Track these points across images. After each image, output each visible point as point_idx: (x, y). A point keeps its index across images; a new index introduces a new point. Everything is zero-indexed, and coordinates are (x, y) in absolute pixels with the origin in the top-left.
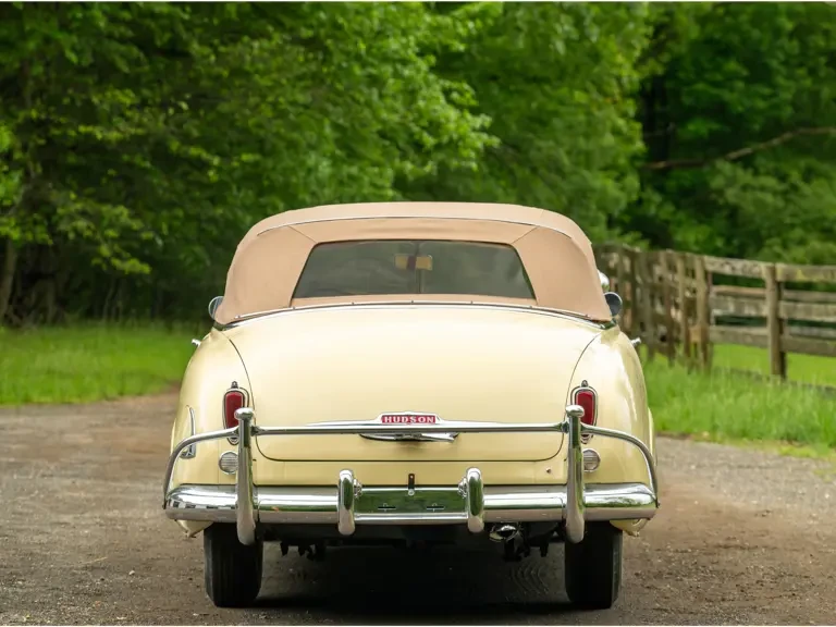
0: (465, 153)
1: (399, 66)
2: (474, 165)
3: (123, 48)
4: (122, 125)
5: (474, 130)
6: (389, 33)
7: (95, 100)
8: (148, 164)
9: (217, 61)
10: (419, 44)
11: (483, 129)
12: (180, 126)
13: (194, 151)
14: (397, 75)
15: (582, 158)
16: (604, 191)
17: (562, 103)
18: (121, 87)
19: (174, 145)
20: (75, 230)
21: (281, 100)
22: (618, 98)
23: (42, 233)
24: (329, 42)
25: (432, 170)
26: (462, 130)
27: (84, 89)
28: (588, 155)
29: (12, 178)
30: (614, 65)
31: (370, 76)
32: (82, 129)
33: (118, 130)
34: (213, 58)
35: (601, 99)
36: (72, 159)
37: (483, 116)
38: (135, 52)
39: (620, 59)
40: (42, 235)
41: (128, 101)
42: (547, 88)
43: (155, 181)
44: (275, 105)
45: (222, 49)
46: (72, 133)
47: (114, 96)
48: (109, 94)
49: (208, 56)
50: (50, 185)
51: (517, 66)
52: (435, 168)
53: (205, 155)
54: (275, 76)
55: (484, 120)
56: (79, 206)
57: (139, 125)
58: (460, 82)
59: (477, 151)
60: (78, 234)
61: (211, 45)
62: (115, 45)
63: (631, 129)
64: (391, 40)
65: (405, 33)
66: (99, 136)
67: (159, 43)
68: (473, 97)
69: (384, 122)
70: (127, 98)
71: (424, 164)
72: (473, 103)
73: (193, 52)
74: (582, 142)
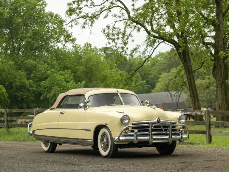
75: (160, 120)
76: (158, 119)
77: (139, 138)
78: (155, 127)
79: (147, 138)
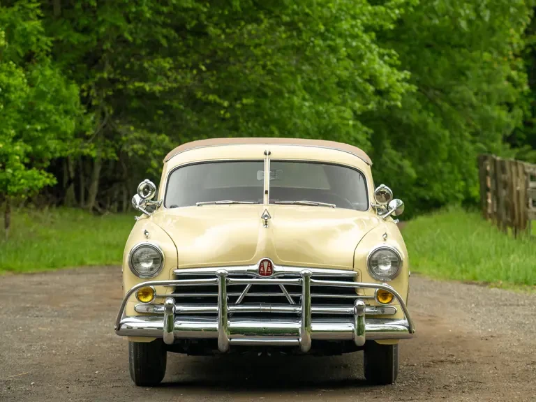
0: (394, 96)
1: (349, 40)
2: (399, 104)
3: (164, 31)
4: (164, 81)
5: (398, 81)
6: (342, 17)
7: (146, 65)
8: (182, 107)
9: (226, 38)
10: (363, 25)
11: (405, 80)
12: (201, 81)
13: (211, 97)
14: (347, 45)
15: (485, 97)
16: (500, 119)
17: (473, 61)
18: (164, 57)
19: (199, 94)
20: (133, 150)
21: (269, 63)
22: (511, 57)
23: (112, 152)
24: (301, 25)
25: (373, 108)
26: (390, 81)
27: (140, 58)
28: (488, 95)
29: (89, 117)
30: (507, 35)
31: (329, 46)
32: (137, 84)
33: (161, 85)
34: (223, 37)
35: (500, 58)
36: (135, 104)
37: (406, 72)
38: (173, 33)
39: (512, 31)
40: (112, 154)
41: (167, 66)
42: (464, 51)
43: (189, 117)
44: (264, 67)
45: (228, 30)
46: (131, 87)
47: (158, 62)
48: (155, 61)
49: (220, 36)
50: (118, 121)
51: (444, 37)
52: (375, 106)
53: (218, 100)
54: (263, 47)
55: (406, 74)
56: (137, 135)
57: (176, 80)
58: (390, 49)
59: (402, 94)
60: (135, 152)
61: (221, 28)
62: (159, 29)
63: (520, 77)
64: (343, 22)
65: (354, 17)
66: (147, 88)
67: (188, 27)
68: (399, 59)
69: (339, 77)
70: (166, 64)
71: (367, 104)
72: (399, 63)
73: (210, 33)
74: (485, 87)
75: (271, 266)
76: (262, 262)
77: (177, 324)
78: (255, 288)
79: (215, 325)
